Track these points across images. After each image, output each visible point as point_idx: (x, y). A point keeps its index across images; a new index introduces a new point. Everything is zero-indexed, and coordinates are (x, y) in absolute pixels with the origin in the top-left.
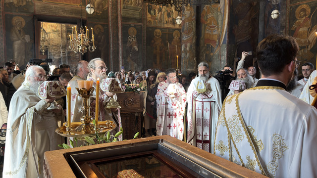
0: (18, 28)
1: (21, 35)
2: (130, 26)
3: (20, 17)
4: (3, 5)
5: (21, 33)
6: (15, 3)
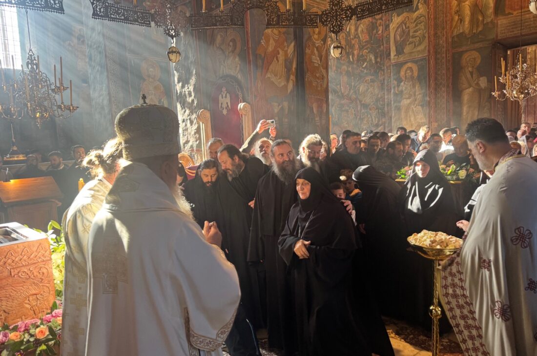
0: (470, 69)
1: (474, 78)
3: (473, 52)
4: (450, 40)
5: (474, 75)
6: (467, 31)
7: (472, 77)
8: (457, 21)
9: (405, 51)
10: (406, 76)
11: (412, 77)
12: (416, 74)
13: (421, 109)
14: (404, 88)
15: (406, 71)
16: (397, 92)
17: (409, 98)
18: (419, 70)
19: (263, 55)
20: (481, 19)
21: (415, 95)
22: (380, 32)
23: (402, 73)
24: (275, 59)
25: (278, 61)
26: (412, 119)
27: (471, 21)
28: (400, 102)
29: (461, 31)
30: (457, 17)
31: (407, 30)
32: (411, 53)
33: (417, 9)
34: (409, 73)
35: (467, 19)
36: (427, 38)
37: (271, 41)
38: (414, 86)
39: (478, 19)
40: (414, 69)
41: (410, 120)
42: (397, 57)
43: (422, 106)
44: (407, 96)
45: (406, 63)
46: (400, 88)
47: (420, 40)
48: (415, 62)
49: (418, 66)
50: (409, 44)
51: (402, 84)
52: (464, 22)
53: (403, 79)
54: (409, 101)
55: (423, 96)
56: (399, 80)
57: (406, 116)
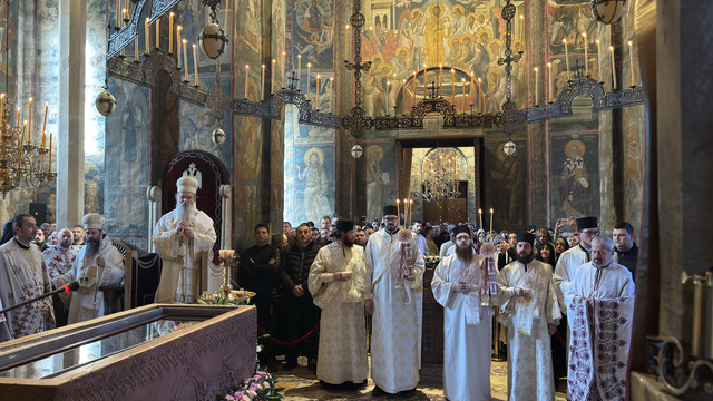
0: (373, 163)
1: (377, 173)
2: (570, 139)
3: (377, 146)
5: (377, 170)
7: (375, 171)
9: (310, 134)
10: (310, 162)
11: (318, 164)
12: (321, 161)
13: (327, 200)
14: (308, 175)
15: (311, 156)
16: (299, 178)
17: (313, 186)
18: (325, 158)
19: (243, 135)
20: (383, 114)
21: (320, 183)
23: (306, 158)
25: (252, 142)
26: (317, 210)
28: (303, 190)
33: (324, 92)
34: (314, 159)
35: (371, 111)
38: (320, 175)
39: (381, 114)
40: (320, 156)
41: (314, 212)
42: (300, 138)
43: (328, 197)
44: (312, 184)
45: (311, 147)
49: (324, 153)
50: (315, 127)
51: (306, 169)
53: (308, 164)
54: (313, 189)
55: (329, 186)
56: (303, 166)
57: (310, 206)
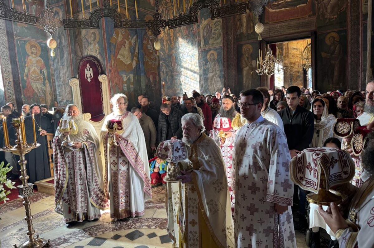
0: (247, 55)
1: (249, 61)
3: (248, 45)
4: (236, 37)
5: (249, 59)
6: (245, 32)
7: (248, 60)
8: (239, 26)
9: (209, 42)
10: (210, 59)
11: (214, 59)
12: (216, 57)
13: (219, 79)
14: (209, 66)
15: (210, 55)
16: (205, 69)
18: (218, 56)
19: (115, 43)
20: (252, 25)
21: (216, 71)
22: (195, 29)
23: (208, 57)
24: (123, 46)
25: (125, 48)
26: (215, 86)
27: (247, 25)
28: (207, 75)
29: (242, 32)
30: (239, 23)
31: (210, 29)
32: (213, 44)
34: (212, 57)
35: (245, 24)
36: (222, 35)
37: (120, 35)
38: (215, 66)
39: (250, 26)
40: (215, 55)
41: (213, 86)
42: (204, 46)
43: (220, 77)
44: (211, 71)
45: (210, 50)
46: (207, 67)
47: (218, 37)
48: (215, 50)
49: (217, 53)
50: (212, 38)
51: (208, 63)
52: (243, 26)
53: (209, 60)
54: (212, 74)
55: (221, 71)
56: (206, 61)
57: (211, 84)
